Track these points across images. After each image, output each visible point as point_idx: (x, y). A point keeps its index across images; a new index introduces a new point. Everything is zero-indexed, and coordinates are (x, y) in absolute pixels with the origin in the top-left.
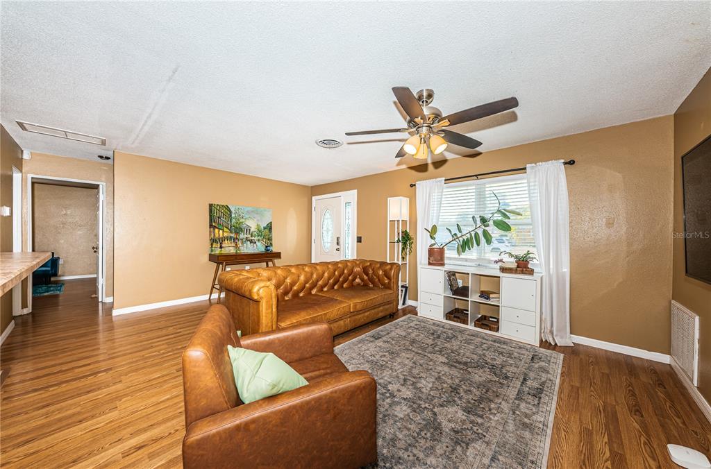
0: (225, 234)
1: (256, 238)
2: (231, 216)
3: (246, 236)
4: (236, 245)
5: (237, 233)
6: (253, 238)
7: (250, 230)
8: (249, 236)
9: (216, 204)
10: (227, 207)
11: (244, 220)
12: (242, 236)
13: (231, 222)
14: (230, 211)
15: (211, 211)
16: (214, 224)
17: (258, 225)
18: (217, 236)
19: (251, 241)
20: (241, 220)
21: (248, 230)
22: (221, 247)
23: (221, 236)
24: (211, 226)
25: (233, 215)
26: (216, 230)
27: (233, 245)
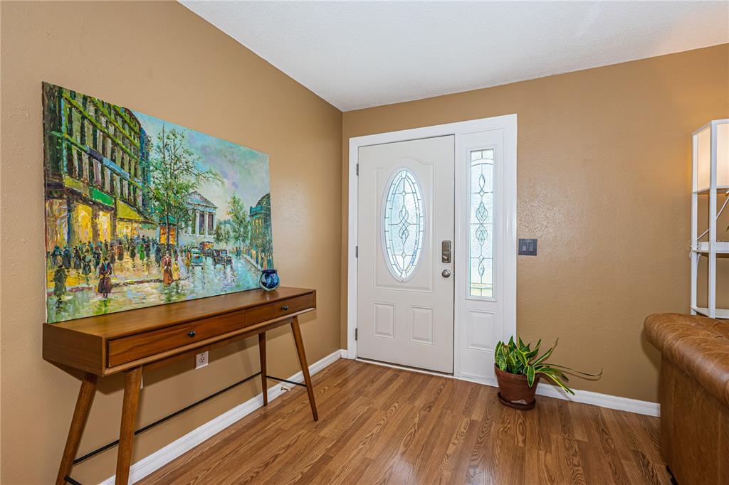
0: (124, 230)
1: (229, 246)
2: (145, 156)
3: (199, 238)
4: (168, 273)
5: (168, 226)
6: (222, 246)
7: (211, 215)
8: (211, 238)
9: (81, 91)
10: (128, 118)
11: (193, 180)
12: (187, 238)
13: (146, 180)
14: (141, 134)
15: (52, 118)
16: (68, 182)
17: (235, 202)
18: (84, 235)
19: (218, 257)
20: (184, 179)
21: (206, 215)
22: (105, 288)
23: (106, 236)
24: (53, 190)
25: (154, 156)
26: (82, 212)
27: (156, 272)
